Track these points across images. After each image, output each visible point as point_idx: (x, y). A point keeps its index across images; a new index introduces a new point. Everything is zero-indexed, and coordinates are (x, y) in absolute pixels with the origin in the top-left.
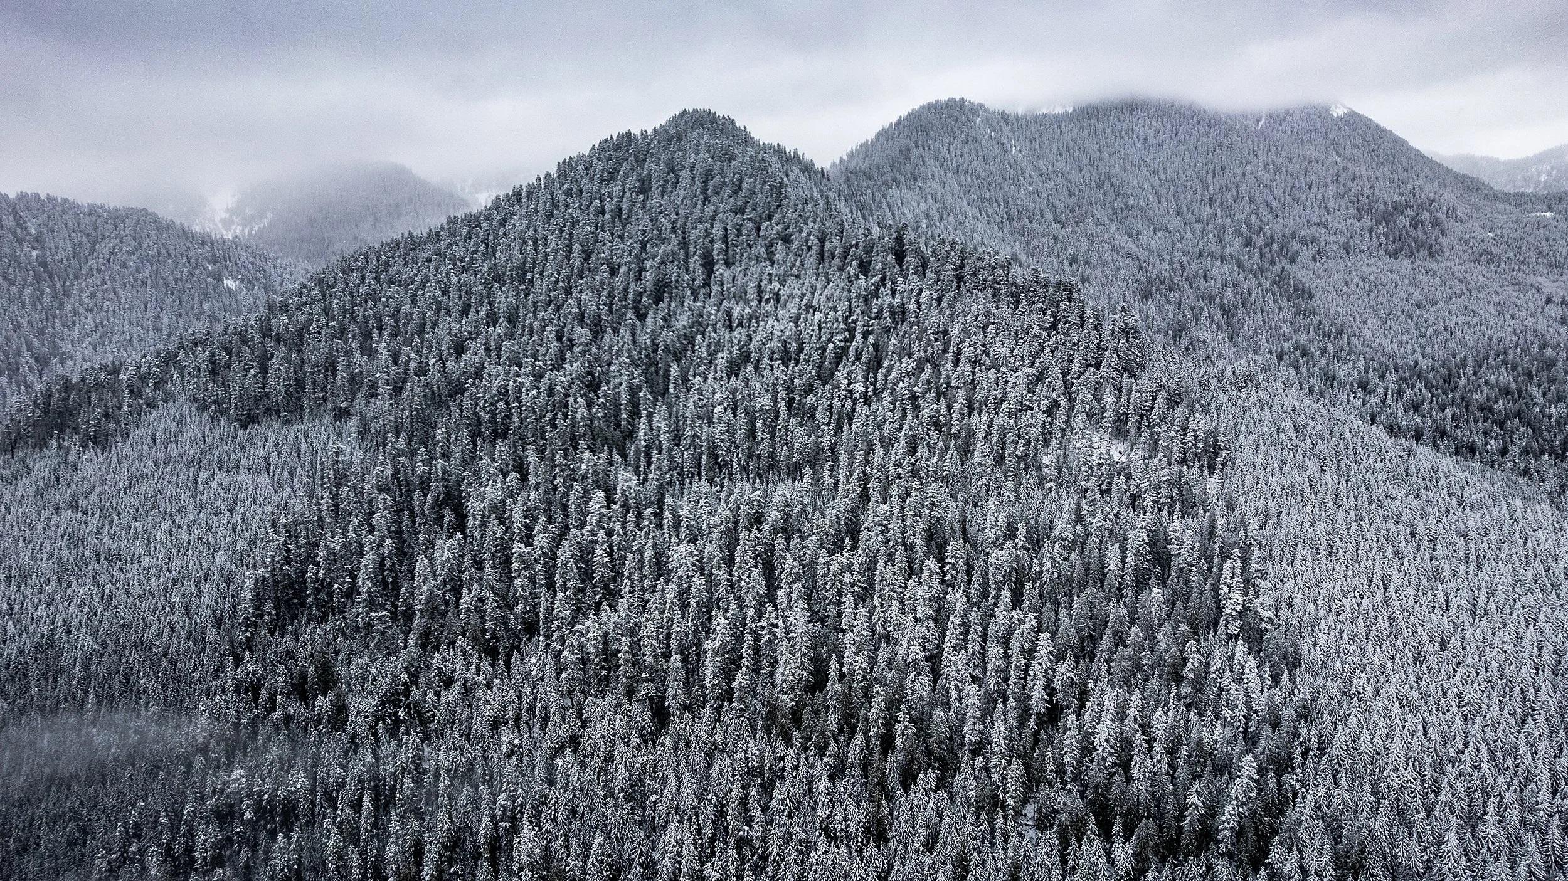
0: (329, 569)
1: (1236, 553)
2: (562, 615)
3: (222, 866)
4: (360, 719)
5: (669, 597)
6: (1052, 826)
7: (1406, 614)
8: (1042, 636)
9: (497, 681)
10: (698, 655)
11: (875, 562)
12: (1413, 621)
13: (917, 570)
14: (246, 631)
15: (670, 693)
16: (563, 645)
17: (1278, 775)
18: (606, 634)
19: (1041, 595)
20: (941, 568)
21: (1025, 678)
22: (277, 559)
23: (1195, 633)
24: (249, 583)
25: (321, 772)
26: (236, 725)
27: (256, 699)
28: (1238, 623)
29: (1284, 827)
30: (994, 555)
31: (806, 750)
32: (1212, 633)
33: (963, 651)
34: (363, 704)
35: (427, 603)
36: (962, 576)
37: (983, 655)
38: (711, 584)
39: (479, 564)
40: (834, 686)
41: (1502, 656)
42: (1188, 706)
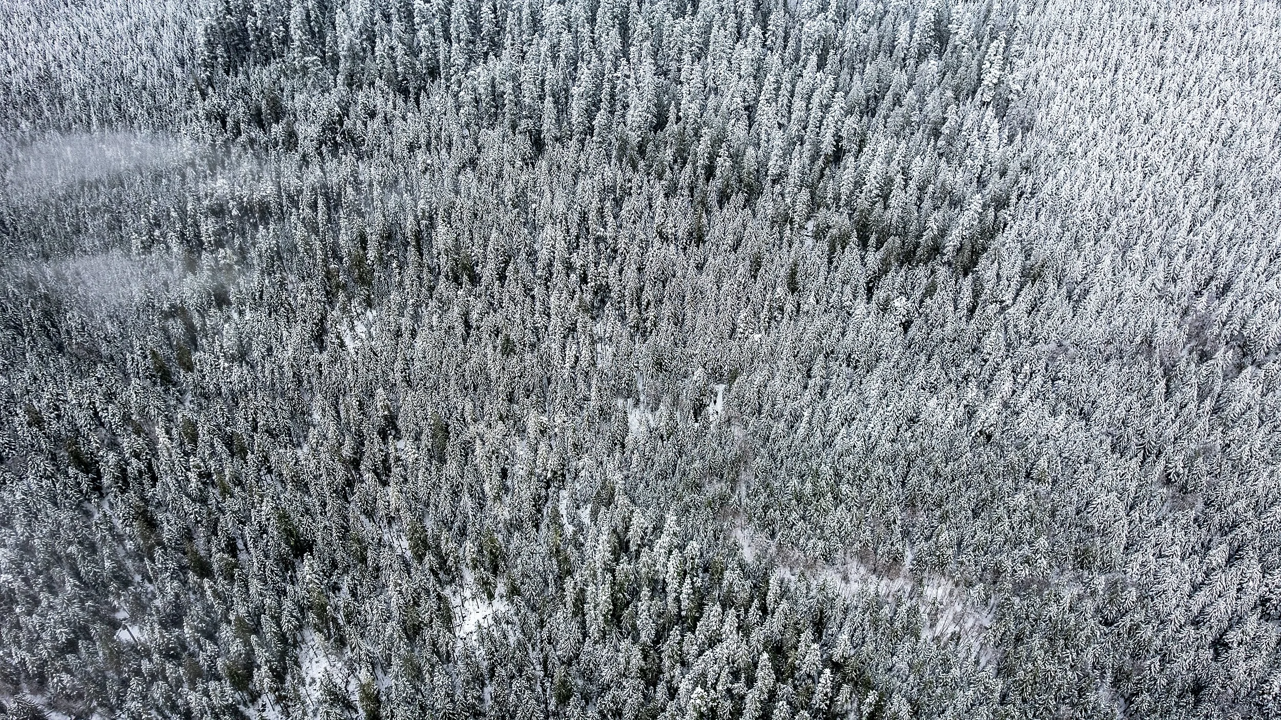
0: (265, 19)
1: (1003, 35)
2: (457, 62)
3: (223, 247)
4: (307, 142)
5: (543, 49)
6: (825, 237)
7: (1126, 93)
8: (838, 94)
9: (410, 115)
10: (566, 98)
11: (710, 26)
12: (1130, 99)
13: (745, 35)
14: (206, 70)
15: (545, 127)
16: (460, 87)
17: (997, 210)
18: (493, 79)
19: (841, 61)
20: (764, 34)
21: (820, 127)
22: (220, 9)
23: (957, 98)
24: (200, 30)
25: (283, 182)
26: (213, 145)
27: (224, 123)
28: (992, 93)
29: (992, 247)
30: (808, 25)
31: (648, 174)
32: (970, 99)
33: (774, 104)
34: (308, 131)
35: (349, 50)
36: (780, 41)
37: (790, 107)
38: (577, 40)
39: (387, 18)
40: (672, 127)
41: (1189, 130)
42: (941, 155)
